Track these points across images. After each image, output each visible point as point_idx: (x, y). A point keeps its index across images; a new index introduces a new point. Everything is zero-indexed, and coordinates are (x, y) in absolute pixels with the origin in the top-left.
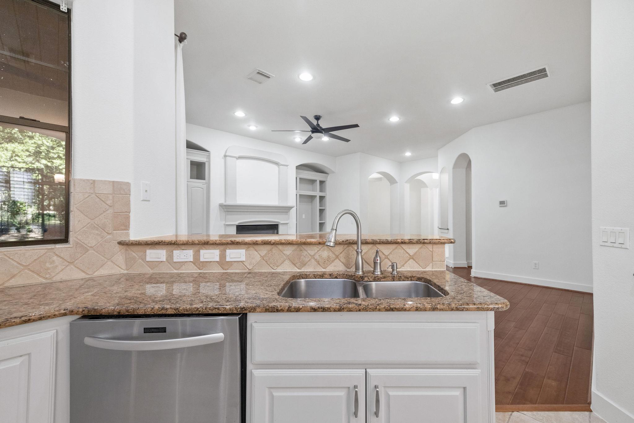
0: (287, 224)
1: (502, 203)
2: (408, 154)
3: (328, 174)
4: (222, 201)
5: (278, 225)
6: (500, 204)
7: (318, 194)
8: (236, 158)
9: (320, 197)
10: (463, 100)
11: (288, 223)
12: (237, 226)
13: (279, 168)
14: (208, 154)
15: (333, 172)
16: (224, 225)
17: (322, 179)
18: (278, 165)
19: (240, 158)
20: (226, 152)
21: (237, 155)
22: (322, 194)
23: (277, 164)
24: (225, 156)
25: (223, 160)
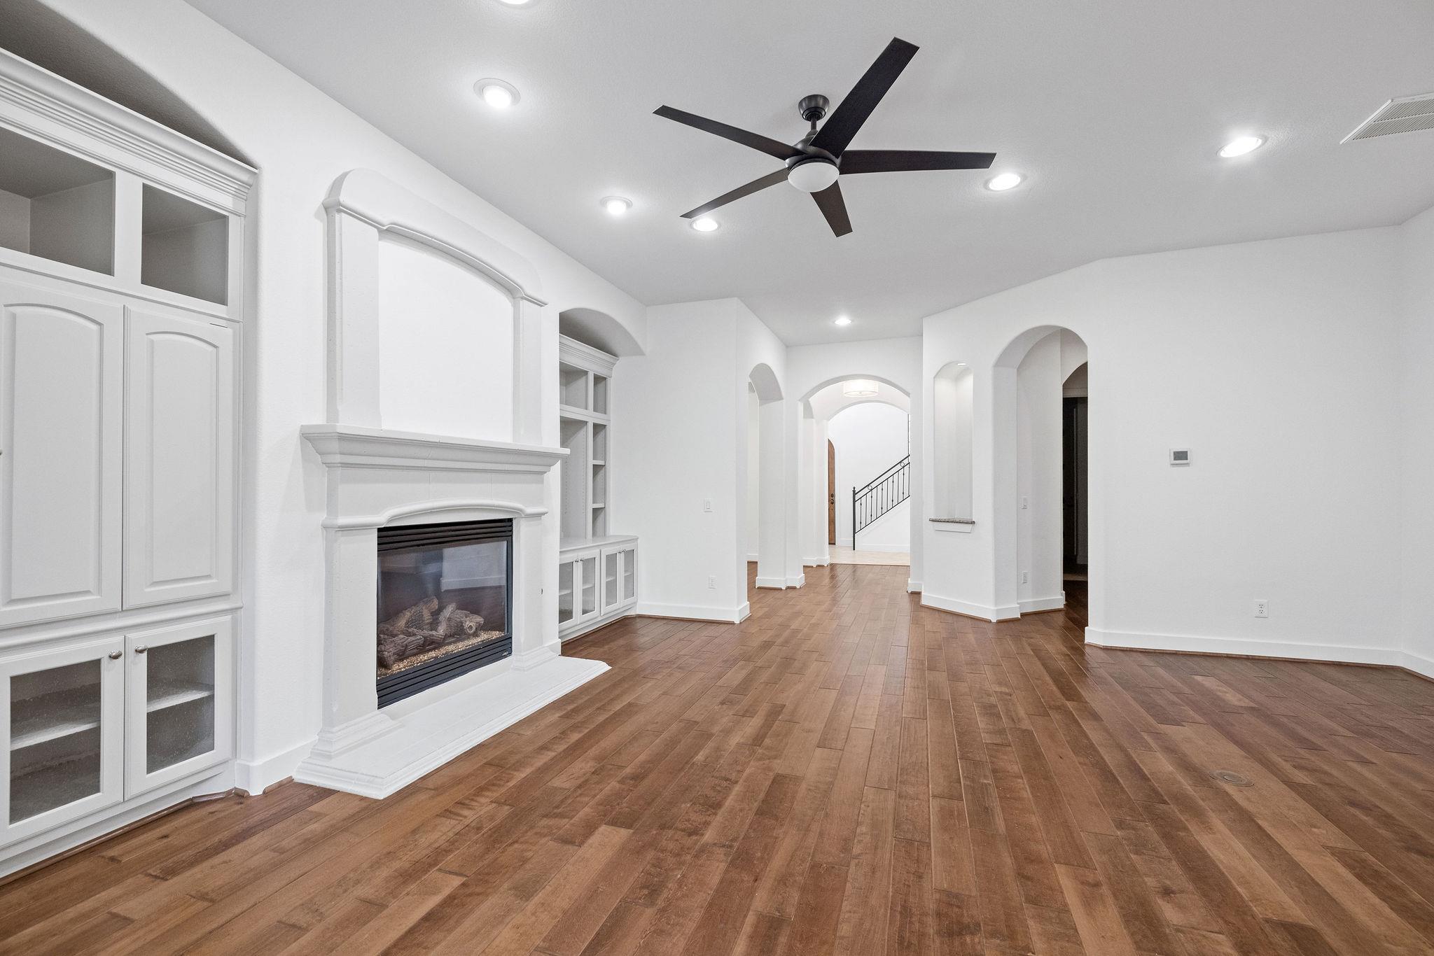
0: (540, 515)
1: (1181, 456)
2: (843, 321)
3: (615, 355)
4: (316, 418)
5: (510, 520)
6: (1175, 459)
7: (591, 417)
8: (380, 231)
9: (596, 426)
10: (1260, 141)
11: (544, 514)
12: (380, 530)
13: (516, 307)
14: (244, 177)
15: (638, 351)
16: (325, 527)
17: (602, 372)
18: (514, 298)
19: (393, 233)
20: (337, 185)
21: (386, 219)
22: (599, 418)
23: (510, 289)
24: (332, 208)
25: (319, 227)
